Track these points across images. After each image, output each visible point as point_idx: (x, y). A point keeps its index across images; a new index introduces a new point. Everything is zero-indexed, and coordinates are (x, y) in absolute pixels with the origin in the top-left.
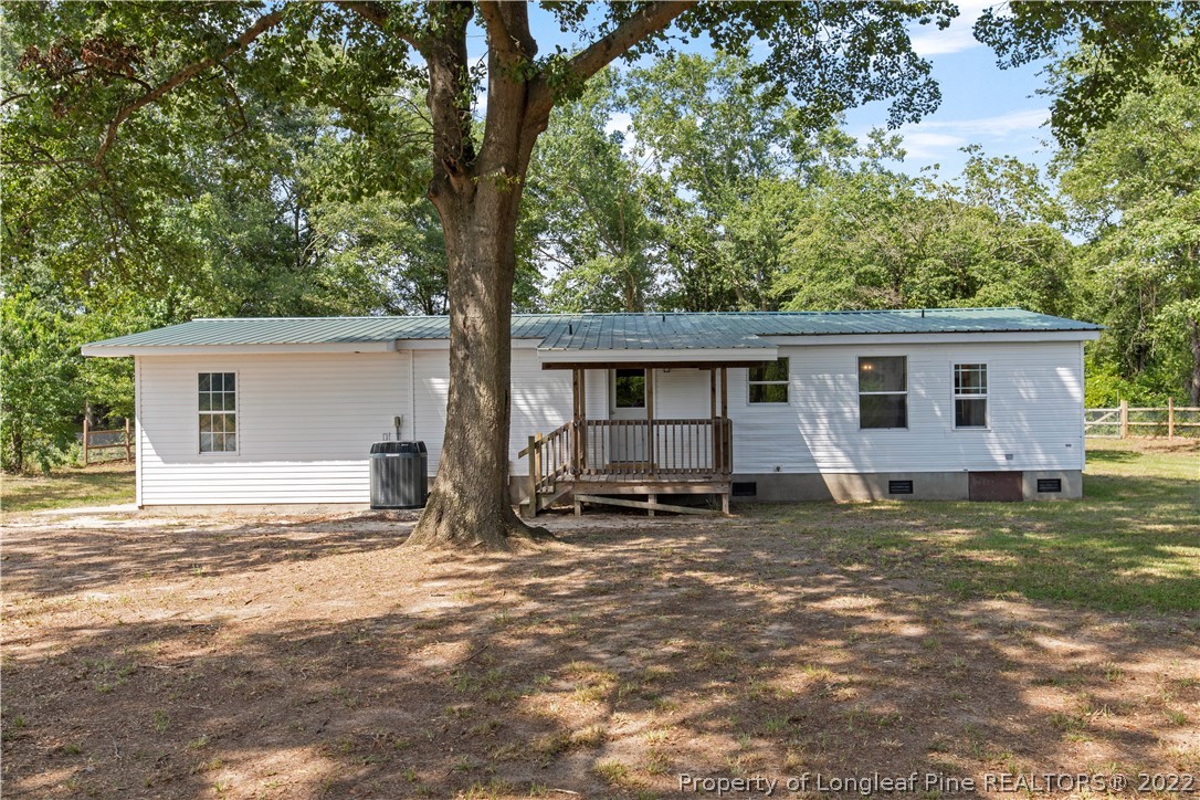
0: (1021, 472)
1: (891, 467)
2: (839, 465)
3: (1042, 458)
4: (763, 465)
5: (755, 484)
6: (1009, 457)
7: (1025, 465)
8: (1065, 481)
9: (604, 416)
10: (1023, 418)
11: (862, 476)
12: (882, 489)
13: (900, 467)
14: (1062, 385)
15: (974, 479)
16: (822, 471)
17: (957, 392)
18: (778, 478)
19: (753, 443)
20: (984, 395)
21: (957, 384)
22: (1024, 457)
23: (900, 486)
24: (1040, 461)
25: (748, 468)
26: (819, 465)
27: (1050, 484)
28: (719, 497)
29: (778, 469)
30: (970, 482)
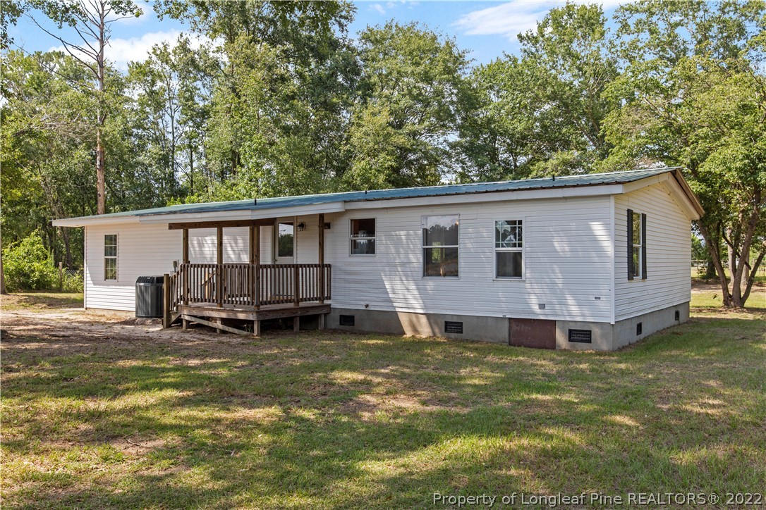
0: (554, 322)
1: (446, 310)
2: (410, 305)
3: (574, 309)
4: (358, 302)
5: (353, 317)
6: (542, 306)
7: (557, 315)
8: (596, 332)
9: (269, 262)
10: (557, 270)
11: (428, 316)
12: (440, 329)
13: (453, 310)
14: (594, 239)
15: (514, 325)
16: (398, 310)
17: (497, 246)
18: (368, 313)
19: (353, 285)
20: (519, 249)
21: (497, 239)
22: (557, 307)
23: (453, 326)
24: (573, 311)
25: (350, 304)
26: (395, 304)
27: (580, 335)
28: (252, 322)
29: (367, 306)
30: (510, 327)
